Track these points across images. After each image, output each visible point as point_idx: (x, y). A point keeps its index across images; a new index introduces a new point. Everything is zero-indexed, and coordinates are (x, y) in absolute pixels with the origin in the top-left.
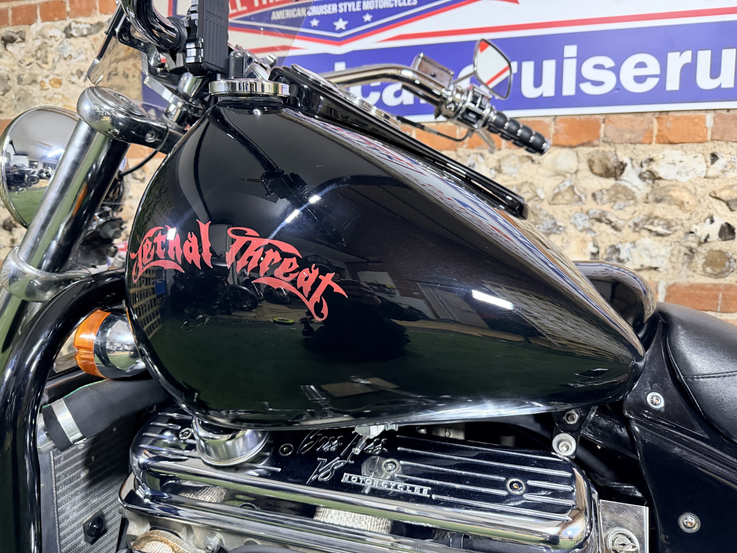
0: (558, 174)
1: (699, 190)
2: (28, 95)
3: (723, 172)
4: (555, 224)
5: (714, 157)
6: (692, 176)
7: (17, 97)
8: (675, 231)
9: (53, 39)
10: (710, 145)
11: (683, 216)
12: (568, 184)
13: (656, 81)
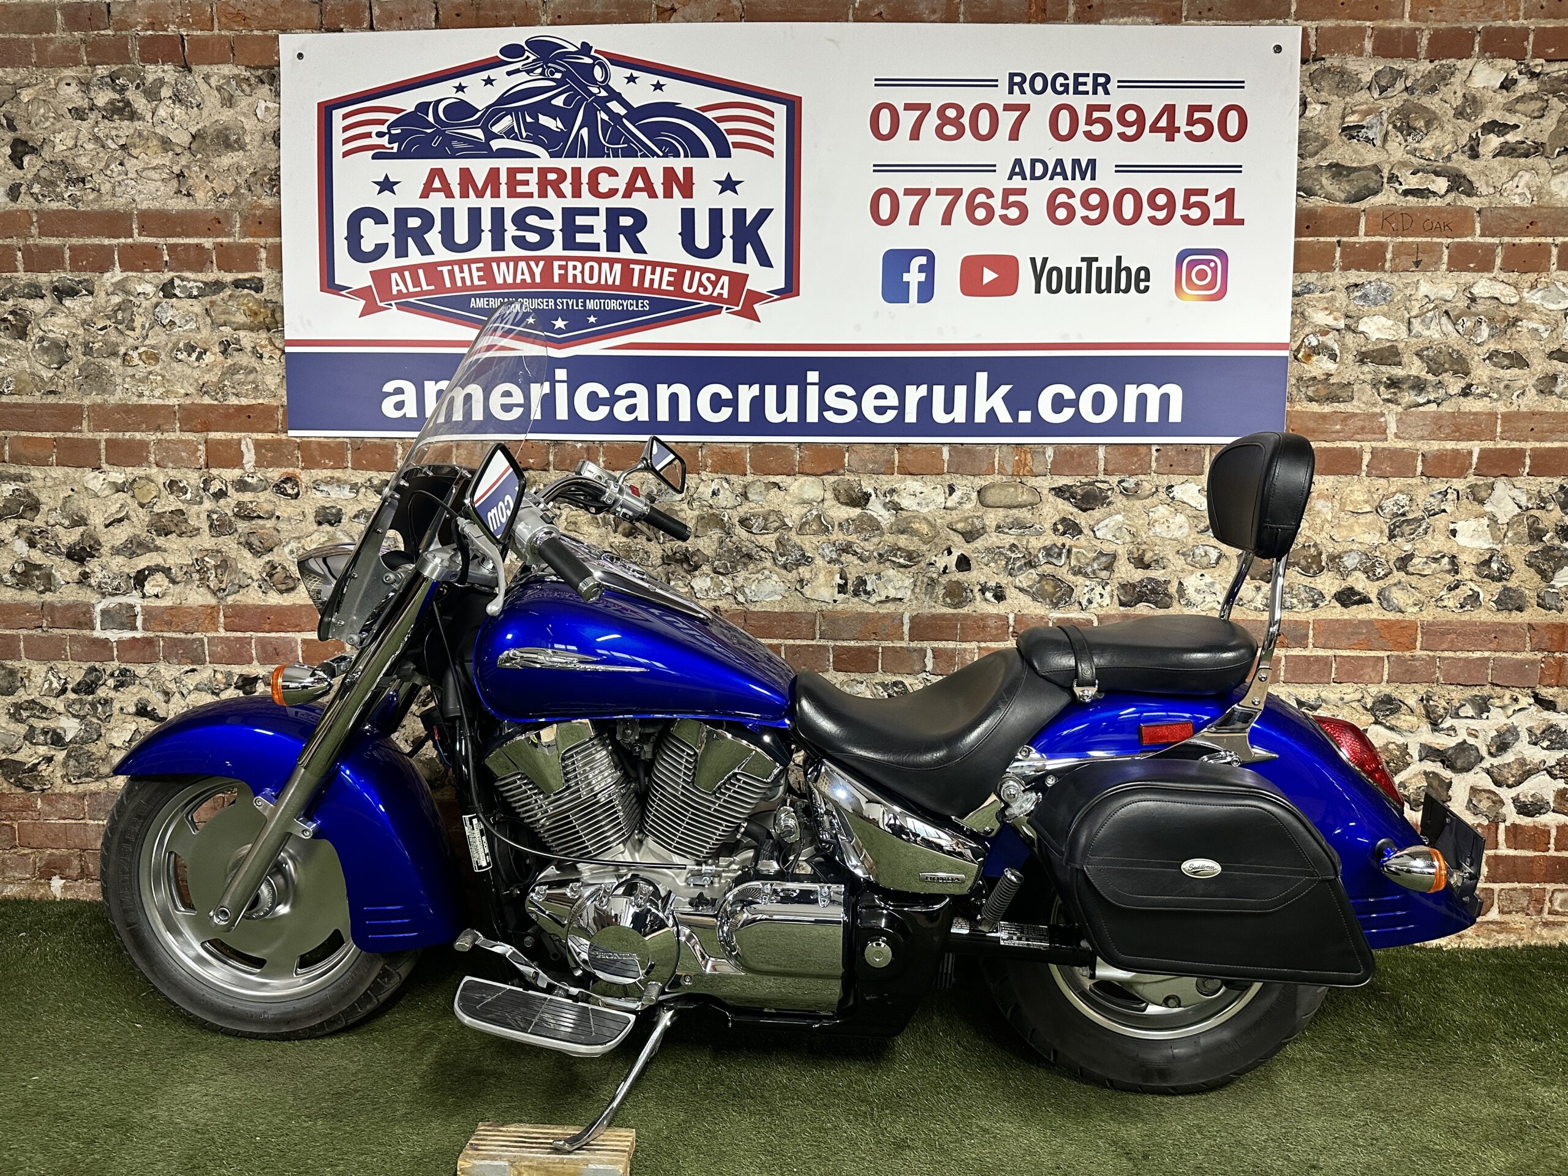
0: (804, 502)
1: (939, 521)
2: (101, 371)
3: (960, 503)
4: (803, 555)
5: (952, 489)
6: (932, 507)
7: (84, 374)
8: (919, 562)
9: (142, 296)
10: (948, 477)
11: (925, 548)
12: (815, 513)
13: (895, 412)
